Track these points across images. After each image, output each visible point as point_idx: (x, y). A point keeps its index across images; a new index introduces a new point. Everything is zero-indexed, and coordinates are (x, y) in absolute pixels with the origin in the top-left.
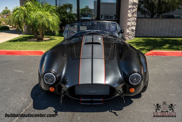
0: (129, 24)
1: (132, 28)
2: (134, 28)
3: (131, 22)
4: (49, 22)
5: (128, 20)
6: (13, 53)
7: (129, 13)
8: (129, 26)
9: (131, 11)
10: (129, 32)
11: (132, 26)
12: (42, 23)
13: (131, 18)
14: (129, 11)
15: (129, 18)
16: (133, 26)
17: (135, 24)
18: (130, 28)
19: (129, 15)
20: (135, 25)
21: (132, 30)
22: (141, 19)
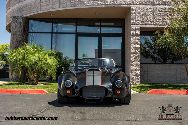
0: (132, 68)
1: (136, 72)
2: (138, 73)
3: (134, 66)
4: (47, 65)
5: (131, 64)
6: (13, 92)
7: (132, 57)
8: (133, 71)
9: (134, 56)
10: (133, 76)
11: (135, 71)
12: (41, 65)
13: (135, 63)
14: (132, 56)
15: (133, 62)
16: (137, 70)
17: (140, 68)
18: (134, 73)
19: (132, 59)
20: (139, 70)
21: (137, 75)
22: (147, 64)
